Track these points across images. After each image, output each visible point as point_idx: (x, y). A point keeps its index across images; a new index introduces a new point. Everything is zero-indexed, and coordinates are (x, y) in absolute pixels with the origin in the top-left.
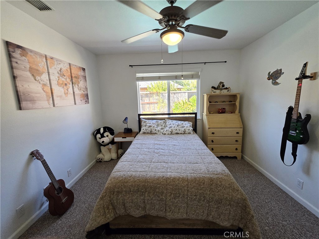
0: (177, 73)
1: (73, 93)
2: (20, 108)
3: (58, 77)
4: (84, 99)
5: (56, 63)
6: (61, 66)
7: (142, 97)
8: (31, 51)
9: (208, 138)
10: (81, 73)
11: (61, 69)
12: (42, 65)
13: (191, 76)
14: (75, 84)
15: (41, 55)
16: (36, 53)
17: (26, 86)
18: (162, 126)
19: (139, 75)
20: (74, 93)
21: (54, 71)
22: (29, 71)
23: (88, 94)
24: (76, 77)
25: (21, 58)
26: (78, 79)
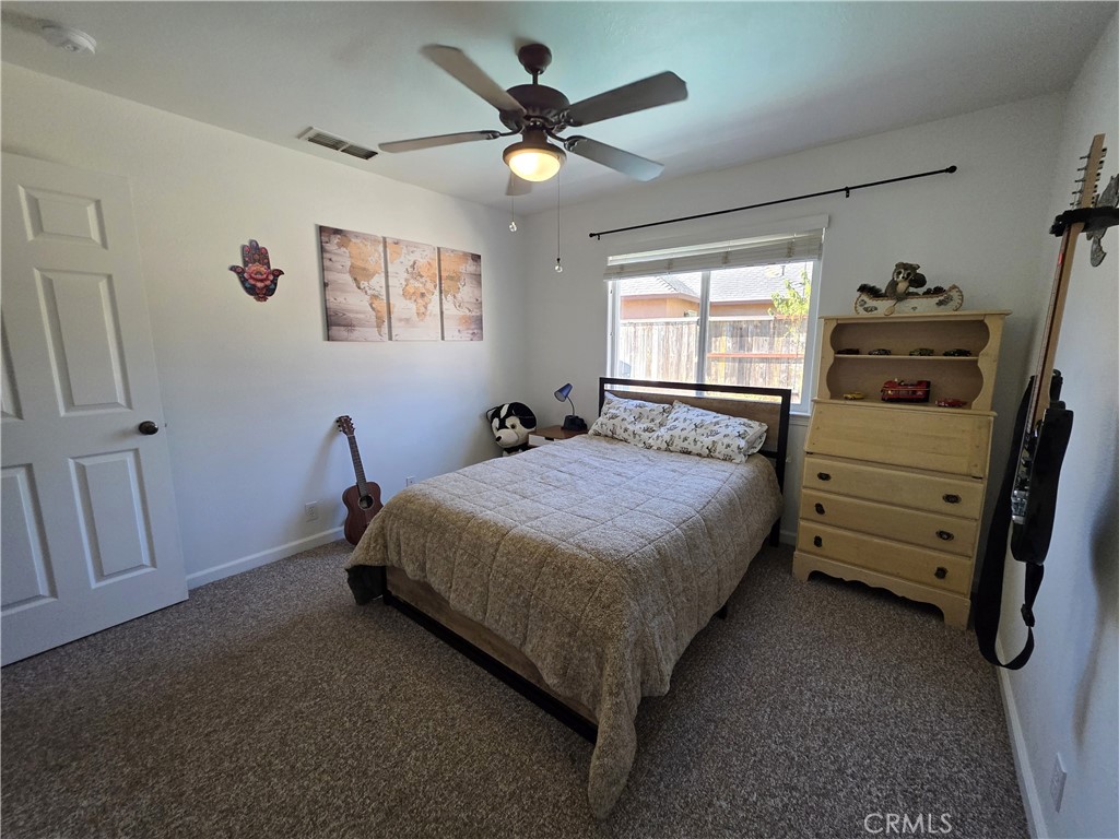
0: (725, 244)
1: (439, 313)
2: (329, 338)
3: (406, 280)
4: (468, 329)
5: (404, 251)
6: (416, 256)
7: (744, 333)
8: (357, 235)
9: (804, 491)
10: (470, 267)
11: (415, 263)
12: (374, 257)
13: (786, 250)
14: (447, 292)
15: (374, 240)
16: (364, 237)
17: (340, 299)
18: (653, 420)
19: (615, 260)
20: (442, 313)
21: (398, 270)
22: (350, 272)
23: (481, 316)
24: (451, 278)
25: (339, 251)
26: (459, 280)
